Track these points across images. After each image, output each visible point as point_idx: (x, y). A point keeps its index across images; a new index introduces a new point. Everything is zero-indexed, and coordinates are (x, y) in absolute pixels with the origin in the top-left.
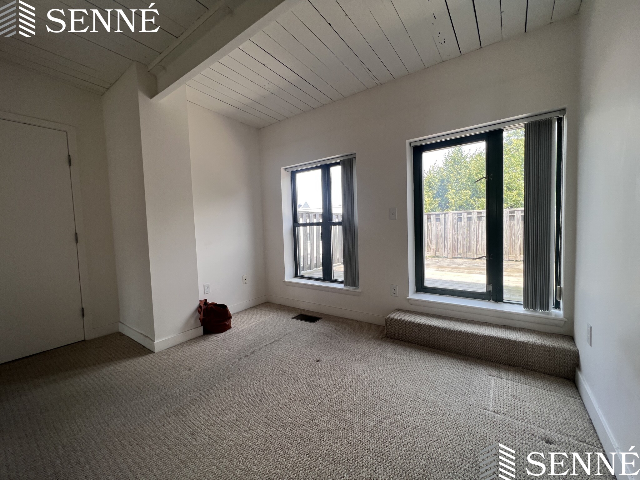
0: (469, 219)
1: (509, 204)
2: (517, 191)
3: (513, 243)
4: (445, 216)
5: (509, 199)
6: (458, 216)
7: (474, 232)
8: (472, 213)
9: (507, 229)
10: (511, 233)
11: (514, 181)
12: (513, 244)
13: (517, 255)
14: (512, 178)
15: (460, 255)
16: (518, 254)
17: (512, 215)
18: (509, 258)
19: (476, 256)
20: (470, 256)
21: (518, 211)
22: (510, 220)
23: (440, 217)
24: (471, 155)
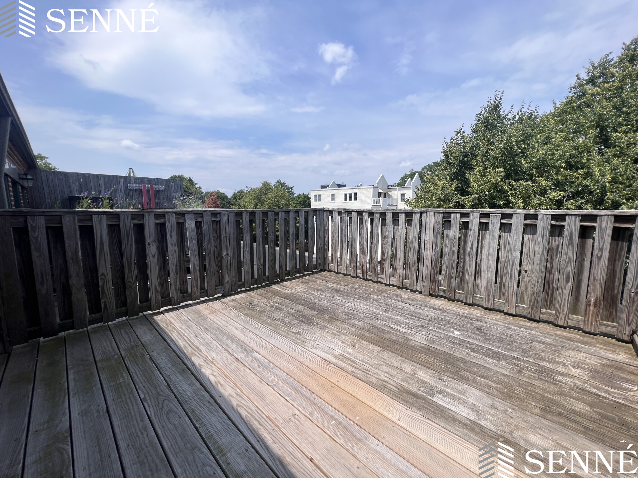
0: (465, 226)
1: (567, 190)
2: (585, 170)
3: (555, 285)
4: (421, 217)
5: (570, 182)
6: (444, 218)
7: (471, 253)
8: (471, 215)
9: (542, 254)
10: (552, 262)
11: (580, 153)
12: (553, 288)
13: (560, 313)
14: (578, 149)
15: (444, 291)
16: (563, 310)
17: (558, 223)
18: (542, 316)
19: (472, 298)
20: (461, 296)
21: (573, 217)
22: (552, 234)
23: (413, 218)
24: (514, 114)
